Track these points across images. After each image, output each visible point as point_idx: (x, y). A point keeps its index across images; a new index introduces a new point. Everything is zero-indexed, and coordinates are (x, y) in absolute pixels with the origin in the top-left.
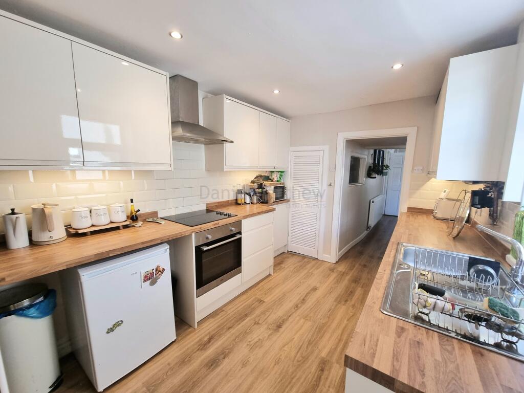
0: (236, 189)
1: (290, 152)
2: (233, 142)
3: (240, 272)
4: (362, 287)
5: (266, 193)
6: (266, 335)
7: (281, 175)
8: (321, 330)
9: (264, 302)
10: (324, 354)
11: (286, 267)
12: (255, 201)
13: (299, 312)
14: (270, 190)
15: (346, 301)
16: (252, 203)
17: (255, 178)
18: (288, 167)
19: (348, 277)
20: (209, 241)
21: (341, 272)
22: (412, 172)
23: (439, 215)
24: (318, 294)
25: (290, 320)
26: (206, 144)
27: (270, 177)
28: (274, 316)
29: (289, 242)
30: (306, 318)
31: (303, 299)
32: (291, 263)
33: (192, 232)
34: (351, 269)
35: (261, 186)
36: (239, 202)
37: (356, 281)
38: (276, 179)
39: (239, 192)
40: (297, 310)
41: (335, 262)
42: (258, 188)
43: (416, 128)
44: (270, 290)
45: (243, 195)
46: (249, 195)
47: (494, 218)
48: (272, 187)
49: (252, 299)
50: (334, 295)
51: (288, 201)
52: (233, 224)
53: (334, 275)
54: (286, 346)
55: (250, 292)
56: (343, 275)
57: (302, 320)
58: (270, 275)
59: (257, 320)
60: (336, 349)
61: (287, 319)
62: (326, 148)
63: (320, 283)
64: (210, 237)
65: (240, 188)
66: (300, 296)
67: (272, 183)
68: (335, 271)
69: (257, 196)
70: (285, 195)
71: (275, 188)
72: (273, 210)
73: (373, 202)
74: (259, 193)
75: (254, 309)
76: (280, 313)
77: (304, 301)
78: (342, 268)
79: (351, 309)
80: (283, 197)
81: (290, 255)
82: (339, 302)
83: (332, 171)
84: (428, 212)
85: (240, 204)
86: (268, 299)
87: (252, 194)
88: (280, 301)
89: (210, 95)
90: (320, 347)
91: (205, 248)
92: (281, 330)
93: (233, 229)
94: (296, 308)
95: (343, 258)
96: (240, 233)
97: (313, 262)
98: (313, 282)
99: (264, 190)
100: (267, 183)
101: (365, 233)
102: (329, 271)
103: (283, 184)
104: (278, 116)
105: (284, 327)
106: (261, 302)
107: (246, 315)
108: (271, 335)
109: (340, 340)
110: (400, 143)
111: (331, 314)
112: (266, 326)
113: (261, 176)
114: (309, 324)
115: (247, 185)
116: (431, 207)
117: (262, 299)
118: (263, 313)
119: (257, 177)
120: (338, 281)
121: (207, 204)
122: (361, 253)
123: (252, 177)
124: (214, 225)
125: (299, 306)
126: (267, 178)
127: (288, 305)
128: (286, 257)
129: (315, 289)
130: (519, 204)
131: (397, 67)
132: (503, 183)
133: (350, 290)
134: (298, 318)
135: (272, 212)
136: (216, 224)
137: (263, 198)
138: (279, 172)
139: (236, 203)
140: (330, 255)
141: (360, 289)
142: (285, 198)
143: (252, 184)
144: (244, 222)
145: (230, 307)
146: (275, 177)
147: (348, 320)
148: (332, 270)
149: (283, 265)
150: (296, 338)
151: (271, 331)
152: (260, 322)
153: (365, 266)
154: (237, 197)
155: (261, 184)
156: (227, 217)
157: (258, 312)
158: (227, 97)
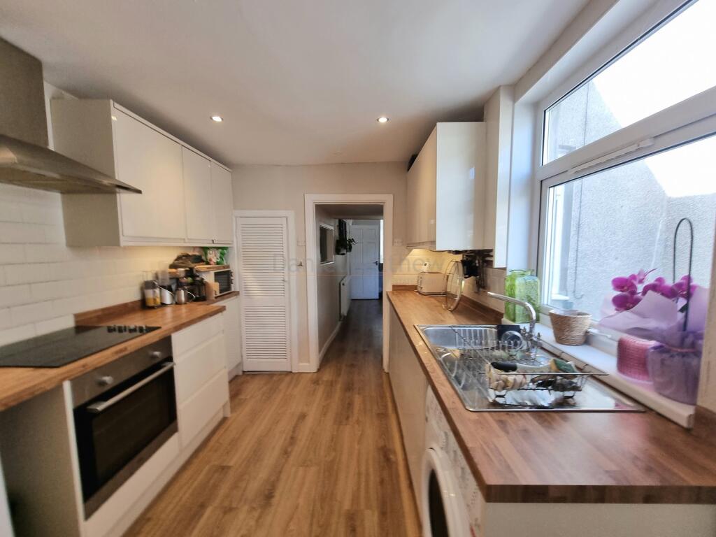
0: (142, 280)
1: (234, 219)
2: (139, 192)
3: (175, 430)
4: (359, 394)
5: (203, 284)
6: (252, 523)
7: (223, 254)
8: (330, 472)
9: (229, 467)
10: (347, 505)
11: (248, 397)
12: (183, 299)
13: (292, 459)
14: (209, 278)
15: (347, 418)
16: (177, 303)
17: (176, 260)
18: (233, 241)
19: (339, 386)
20: (106, 388)
21: (327, 381)
22: (393, 245)
23: (425, 290)
24: (310, 421)
25: (283, 477)
26: (65, 192)
27: (203, 258)
28: (254, 485)
29: (245, 357)
30: (305, 464)
31: (292, 438)
32: (253, 390)
33: (64, 379)
34: (339, 375)
35: (190, 273)
36: (151, 304)
37: (349, 388)
38: (214, 260)
39: (148, 285)
40: (288, 457)
41: (315, 371)
42: (186, 277)
43: (392, 196)
44: (234, 443)
45: (157, 291)
46: (169, 289)
47: (481, 285)
48: (212, 273)
49: (204, 472)
50: (331, 416)
51: (237, 293)
52: (154, 346)
53: (321, 390)
54: (291, 523)
55: (196, 461)
56: (332, 385)
57: (301, 469)
58: (225, 419)
59: (226, 504)
60: (359, 489)
61: (278, 479)
62: (291, 214)
63: (307, 405)
64: (107, 379)
65: (150, 278)
66: (284, 436)
67: (209, 266)
68: (320, 382)
69: (184, 289)
70: (232, 285)
71: (216, 274)
72: (222, 309)
73: (343, 285)
74: (188, 284)
75: (216, 487)
76: (262, 474)
77: (293, 440)
78: (327, 376)
79: (356, 426)
80: (229, 288)
81: (248, 378)
82: (340, 423)
83: (302, 245)
84: (412, 289)
85: (152, 308)
86: (234, 461)
87: (174, 287)
88: (256, 455)
89: (67, 96)
90: (338, 499)
91: (101, 407)
92: (275, 501)
93: (157, 353)
94: (286, 456)
95: (325, 362)
96: (170, 359)
97: (288, 379)
98: (296, 407)
99: (198, 279)
100: (200, 267)
101: (339, 324)
102: (312, 385)
103: (228, 267)
104: (211, 159)
105: (277, 494)
106: (223, 469)
107: (203, 506)
108: (260, 517)
109: (359, 474)
110: (375, 211)
111: (335, 442)
112: (246, 508)
113: (187, 256)
114: (313, 470)
115: (164, 272)
116: (414, 283)
117: (224, 465)
118: (235, 486)
119: (179, 258)
120: (329, 395)
121: (76, 316)
122: (342, 351)
123: (170, 258)
124: (117, 353)
125: (289, 450)
126: (199, 260)
127: (271, 457)
128: (243, 383)
129: (303, 417)
130: (505, 269)
131: (383, 120)
132: (491, 251)
133: (347, 402)
134: (294, 469)
135: (220, 314)
136: (121, 351)
137: (198, 292)
138: (218, 248)
139: (143, 305)
140: (309, 362)
141: (357, 396)
142: (233, 290)
143: (174, 270)
144: (176, 338)
145: (162, 505)
146: (213, 256)
147: (358, 444)
148: (316, 382)
149: (242, 397)
150: (301, 501)
151: (259, 511)
152: (234, 505)
153: (352, 366)
154: (143, 295)
155: (191, 269)
156: (138, 333)
157: (223, 490)
158: (117, 106)
